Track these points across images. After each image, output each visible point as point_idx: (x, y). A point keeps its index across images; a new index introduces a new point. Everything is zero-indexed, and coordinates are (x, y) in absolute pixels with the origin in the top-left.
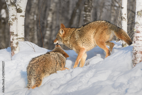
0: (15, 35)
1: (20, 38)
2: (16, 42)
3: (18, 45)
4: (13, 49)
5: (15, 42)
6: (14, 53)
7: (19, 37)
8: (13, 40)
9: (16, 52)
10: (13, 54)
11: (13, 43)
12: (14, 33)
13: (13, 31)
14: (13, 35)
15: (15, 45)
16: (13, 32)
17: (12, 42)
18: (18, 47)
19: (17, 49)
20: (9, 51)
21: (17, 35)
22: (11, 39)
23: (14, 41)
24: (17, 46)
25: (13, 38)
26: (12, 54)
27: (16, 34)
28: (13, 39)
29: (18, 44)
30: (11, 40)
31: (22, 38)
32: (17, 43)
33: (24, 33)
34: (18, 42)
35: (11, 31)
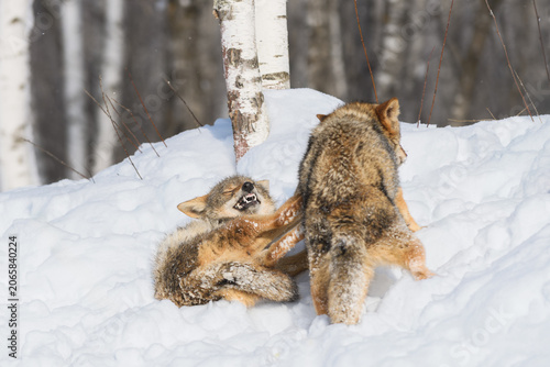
0: (248, 62)
1: (268, 77)
2: (253, 95)
3: (262, 109)
4: (239, 125)
5: (247, 93)
6: (246, 145)
7: (264, 70)
8: (239, 85)
9: (252, 139)
10: (241, 149)
11: (240, 100)
12: (243, 56)
13: (237, 47)
14: (238, 61)
15: (247, 109)
16: (239, 51)
17: (235, 96)
18: (262, 117)
19: (260, 125)
20: (222, 137)
21: (255, 63)
22: (228, 81)
23: (241, 91)
24: (259, 112)
25: (239, 77)
26: (236, 148)
27: (251, 58)
28: (240, 81)
29: (262, 101)
30: (231, 87)
31: (278, 75)
32: (259, 100)
33: (287, 51)
34: (261, 95)
35: (228, 47)
